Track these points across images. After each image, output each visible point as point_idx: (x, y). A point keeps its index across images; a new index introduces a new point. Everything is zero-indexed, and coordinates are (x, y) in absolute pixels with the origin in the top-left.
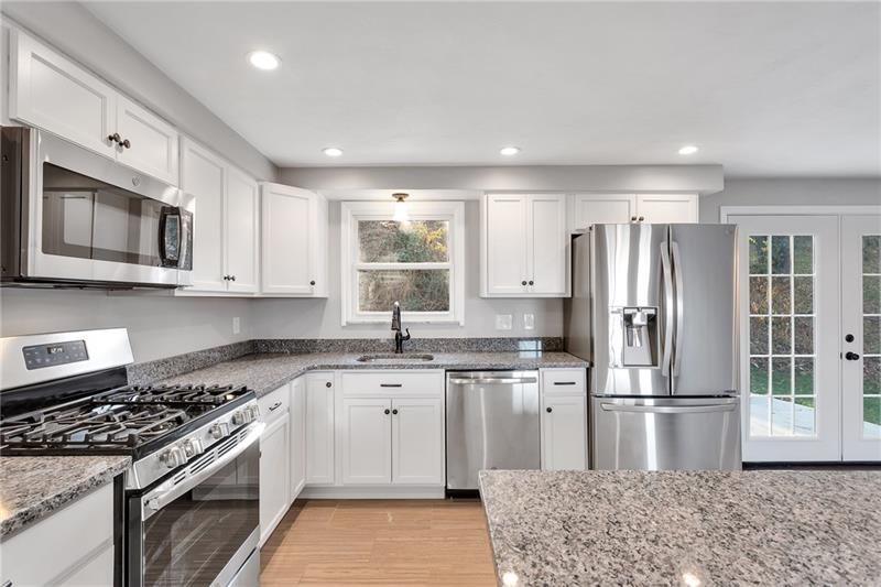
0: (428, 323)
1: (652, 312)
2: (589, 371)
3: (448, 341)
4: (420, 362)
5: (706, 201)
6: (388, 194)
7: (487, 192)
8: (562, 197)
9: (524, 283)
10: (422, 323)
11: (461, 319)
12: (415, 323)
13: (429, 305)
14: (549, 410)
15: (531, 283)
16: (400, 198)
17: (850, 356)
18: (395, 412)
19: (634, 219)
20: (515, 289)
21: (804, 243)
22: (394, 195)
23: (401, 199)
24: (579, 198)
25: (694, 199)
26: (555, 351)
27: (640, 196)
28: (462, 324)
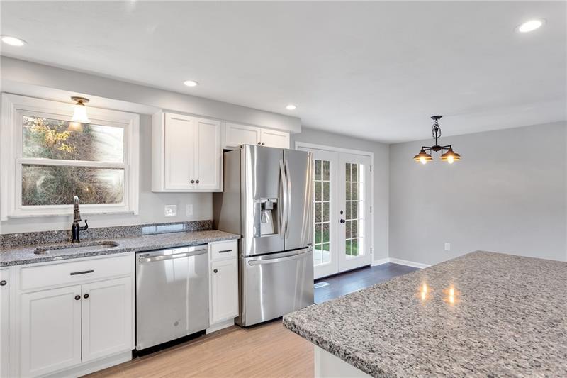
0: (105, 213)
1: (275, 201)
2: (239, 241)
3: (124, 229)
4: (102, 249)
5: (293, 138)
6: (67, 95)
7: (164, 110)
8: (218, 123)
9: (192, 182)
10: (98, 214)
11: (135, 209)
12: (92, 215)
13: (56, 198)
14: (216, 271)
15: (197, 182)
16: (80, 101)
17: (342, 221)
18: (87, 296)
19: (259, 143)
20: (184, 185)
21: (327, 164)
22: (72, 98)
23: (80, 103)
24: (229, 125)
25: (288, 135)
26: (208, 230)
27: (263, 130)
28: (136, 213)
